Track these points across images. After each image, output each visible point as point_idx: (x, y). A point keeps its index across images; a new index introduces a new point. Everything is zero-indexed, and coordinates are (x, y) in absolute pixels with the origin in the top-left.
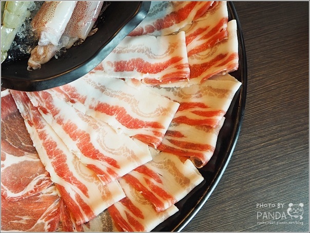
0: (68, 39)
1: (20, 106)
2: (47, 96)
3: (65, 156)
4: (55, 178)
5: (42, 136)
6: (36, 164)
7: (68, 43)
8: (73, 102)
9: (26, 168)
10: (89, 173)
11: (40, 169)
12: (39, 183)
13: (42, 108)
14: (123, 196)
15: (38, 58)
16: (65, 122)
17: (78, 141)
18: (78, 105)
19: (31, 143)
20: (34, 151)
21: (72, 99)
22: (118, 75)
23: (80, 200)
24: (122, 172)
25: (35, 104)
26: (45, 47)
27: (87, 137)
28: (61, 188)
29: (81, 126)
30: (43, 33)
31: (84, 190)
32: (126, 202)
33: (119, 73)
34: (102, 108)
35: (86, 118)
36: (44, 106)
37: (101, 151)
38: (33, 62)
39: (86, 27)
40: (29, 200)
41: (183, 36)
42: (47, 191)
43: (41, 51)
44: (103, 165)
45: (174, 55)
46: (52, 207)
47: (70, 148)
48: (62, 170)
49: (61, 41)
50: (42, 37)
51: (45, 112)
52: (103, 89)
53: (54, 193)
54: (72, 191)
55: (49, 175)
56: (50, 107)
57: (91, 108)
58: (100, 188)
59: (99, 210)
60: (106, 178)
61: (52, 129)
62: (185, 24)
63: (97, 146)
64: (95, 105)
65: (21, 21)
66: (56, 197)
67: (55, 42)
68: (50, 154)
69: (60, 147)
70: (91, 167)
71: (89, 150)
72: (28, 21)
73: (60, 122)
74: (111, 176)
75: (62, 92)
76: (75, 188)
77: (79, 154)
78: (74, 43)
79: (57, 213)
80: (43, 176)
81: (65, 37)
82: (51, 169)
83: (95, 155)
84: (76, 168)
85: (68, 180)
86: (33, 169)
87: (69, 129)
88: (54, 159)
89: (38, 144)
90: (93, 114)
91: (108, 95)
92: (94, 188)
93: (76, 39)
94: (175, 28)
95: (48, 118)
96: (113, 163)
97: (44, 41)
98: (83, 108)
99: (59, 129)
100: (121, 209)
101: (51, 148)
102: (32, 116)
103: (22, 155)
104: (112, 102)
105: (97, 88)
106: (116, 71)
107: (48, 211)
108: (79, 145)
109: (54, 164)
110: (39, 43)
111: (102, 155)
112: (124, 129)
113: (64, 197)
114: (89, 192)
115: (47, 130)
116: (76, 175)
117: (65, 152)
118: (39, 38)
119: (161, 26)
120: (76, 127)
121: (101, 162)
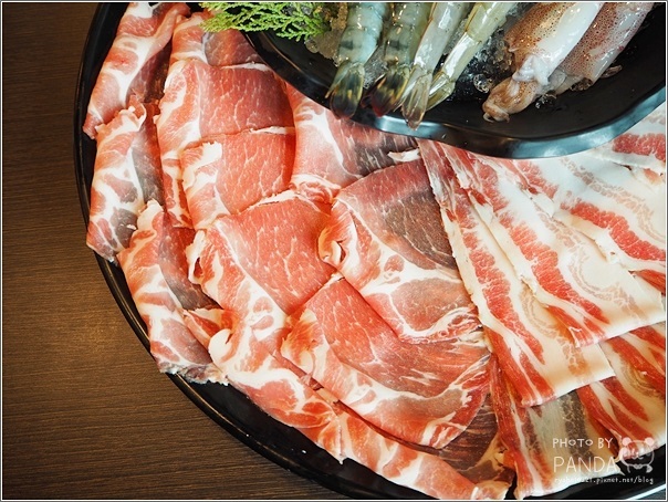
0: (564, 76)
1: (436, 184)
2: (487, 173)
3: (507, 283)
4: (487, 318)
5: (470, 241)
6: (454, 288)
7: (562, 84)
8: (533, 191)
9: (436, 292)
10: (549, 320)
11: (459, 297)
12: (457, 321)
13: (475, 193)
14: (608, 373)
15: (505, 101)
16: (515, 224)
17: (535, 261)
18: (542, 198)
19: (449, 250)
20: (452, 264)
21: (532, 185)
22: (619, 159)
23: (528, 366)
24: (612, 332)
25: (464, 184)
26: (523, 84)
27: (553, 258)
28: (495, 338)
29: (544, 236)
30: (529, 59)
31: (537, 350)
32: (611, 384)
33: (621, 155)
34: (583, 211)
35: (555, 225)
36: (481, 190)
37: (575, 287)
38: (494, 107)
39: (601, 61)
40: (438, 347)
42: (468, 337)
43: (514, 90)
44: (577, 313)
46: (476, 367)
47: (518, 271)
48: (500, 307)
49: (550, 79)
50: (526, 64)
51: (481, 200)
52: (588, 179)
53: (481, 344)
54: (516, 347)
55: (475, 310)
56: (491, 193)
57: (563, 207)
58: (566, 350)
59: (564, 388)
60: (583, 336)
61: (487, 231)
63: (568, 277)
64: (572, 204)
66: (484, 351)
67: (543, 79)
68: (480, 274)
69: (500, 265)
70: (553, 311)
71: (552, 281)
73: (506, 222)
74: (593, 334)
75: (516, 172)
76: (521, 341)
77: (535, 285)
78: (573, 87)
79: (482, 380)
80: (464, 311)
81: (559, 72)
82: (480, 301)
83: (563, 292)
84: (525, 308)
85: (510, 326)
86: (447, 297)
87: (521, 238)
88: (487, 285)
89: (461, 253)
90: (567, 219)
91: (597, 189)
92: (555, 352)
93: (578, 79)
95: (485, 211)
96: (595, 312)
97: (526, 72)
98: (550, 207)
99: (502, 234)
100: (602, 395)
101: (483, 265)
102: (454, 203)
103: (431, 267)
104: (604, 204)
105: (577, 174)
106: (616, 151)
107: (469, 371)
108: (536, 270)
109: (487, 293)
110: (514, 76)
111: (575, 294)
112: (622, 256)
113: (498, 354)
114: (545, 355)
115: (479, 232)
116: (523, 319)
117: (508, 276)
118: (520, 65)
120: (534, 237)
121: (574, 306)
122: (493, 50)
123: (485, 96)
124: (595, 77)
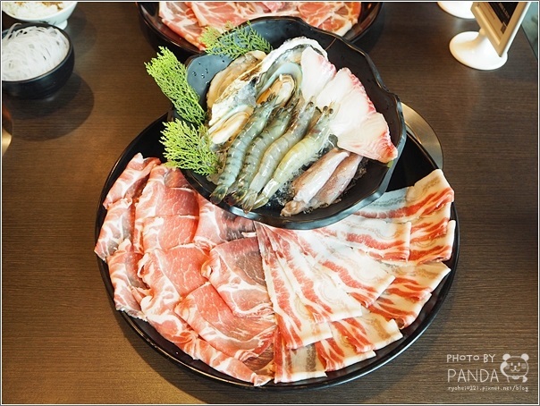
0: (316, 201)
1: (262, 248)
2: (286, 244)
3: (288, 294)
4: (277, 309)
5: (274, 274)
6: (263, 295)
7: (316, 204)
8: (306, 254)
9: (255, 296)
10: (306, 311)
11: (266, 299)
12: (263, 309)
13: (279, 253)
14: (330, 336)
15: (290, 209)
16: (295, 268)
17: (303, 285)
18: (310, 257)
19: (264, 278)
20: (264, 284)
21: (306, 251)
22: (348, 244)
23: (293, 332)
24: (334, 318)
25: (275, 249)
26: (298, 202)
27: (312, 284)
28: (280, 318)
29: (308, 274)
30: (300, 191)
31: (299, 325)
32: (331, 341)
33: (349, 242)
34: (328, 264)
35: (314, 270)
36: (282, 251)
37: (320, 298)
38: (285, 211)
39: (332, 196)
40: (251, 320)
41: (409, 226)
42: (267, 317)
43: (293, 204)
44: (319, 309)
45: (398, 239)
46: (269, 331)
47: (294, 289)
48: (283, 305)
49: (310, 202)
51: (281, 256)
52: (332, 251)
53: (273, 321)
54: (288, 323)
55: (272, 305)
56: (286, 253)
57: (319, 262)
58: (312, 326)
59: (308, 341)
60: (319, 318)
61: (283, 270)
62: (413, 218)
63: (317, 293)
64: (323, 261)
65: (285, 180)
66: (274, 324)
67: (307, 201)
68: (277, 289)
69: (287, 286)
70: (307, 307)
71: (309, 294)
72: (290, 182)
73: (291, 266)
74: (324, 318)
75: (299, 245)
76: (291, 320)
77: (301, 295)
78: (321, 206)
79: (271, 336)
80: (267, 305)
82: (275, 301)
83: (314, 299)
84: (296, 306)
85: (287, 313)
86: (259, 298)
87: (298, 274)
88: (279, 294)
89: (269, 279)
90: (320, 267)
91: (337, 256)
92: (307, 325)
93: (323, 203)
94: (404, 219)
95: (282, 261)
96: (328, 310)
97: (298, 197)
98: (313, 262)
99: (289, 272)
100: (326, 347)
101: (279, 286)
102: (269, 257)
103: (254, 284)
104: (338, 263)
105: (328, 249)
106: (347, 240)
107: (264, 332)
108: (303, 289)
109: (279, 297)
110: (294, 199)
111: (320, 301)
112: (343, 285)
113: (280, 326)
114: (302, 327)
115: (279, 270)
116: (294, 310)
117: (290, 291)
118: (296, 194)
119: (392, 215)
120: (303, 274)
121: (318, 306)
122: (288, 188)
123: (283, 207)
124: (329, 202)
